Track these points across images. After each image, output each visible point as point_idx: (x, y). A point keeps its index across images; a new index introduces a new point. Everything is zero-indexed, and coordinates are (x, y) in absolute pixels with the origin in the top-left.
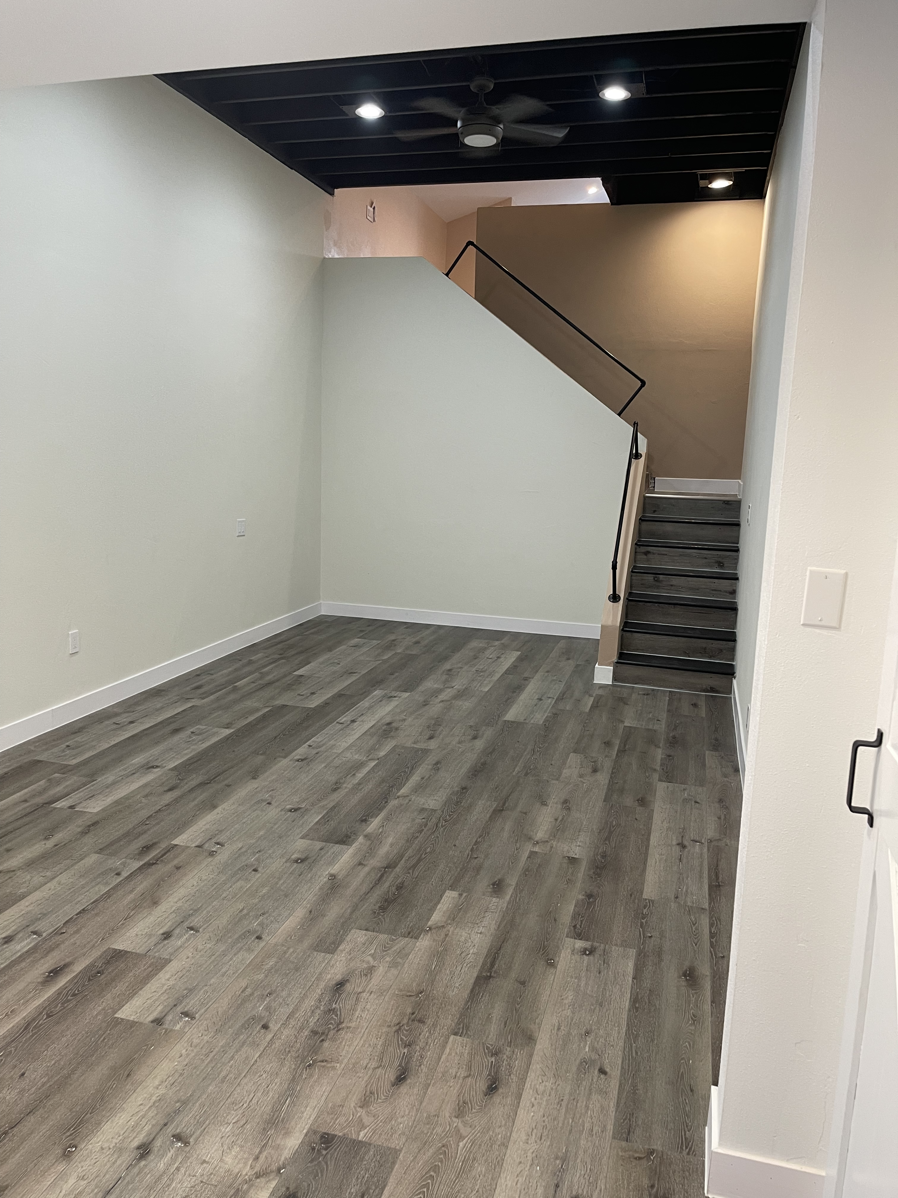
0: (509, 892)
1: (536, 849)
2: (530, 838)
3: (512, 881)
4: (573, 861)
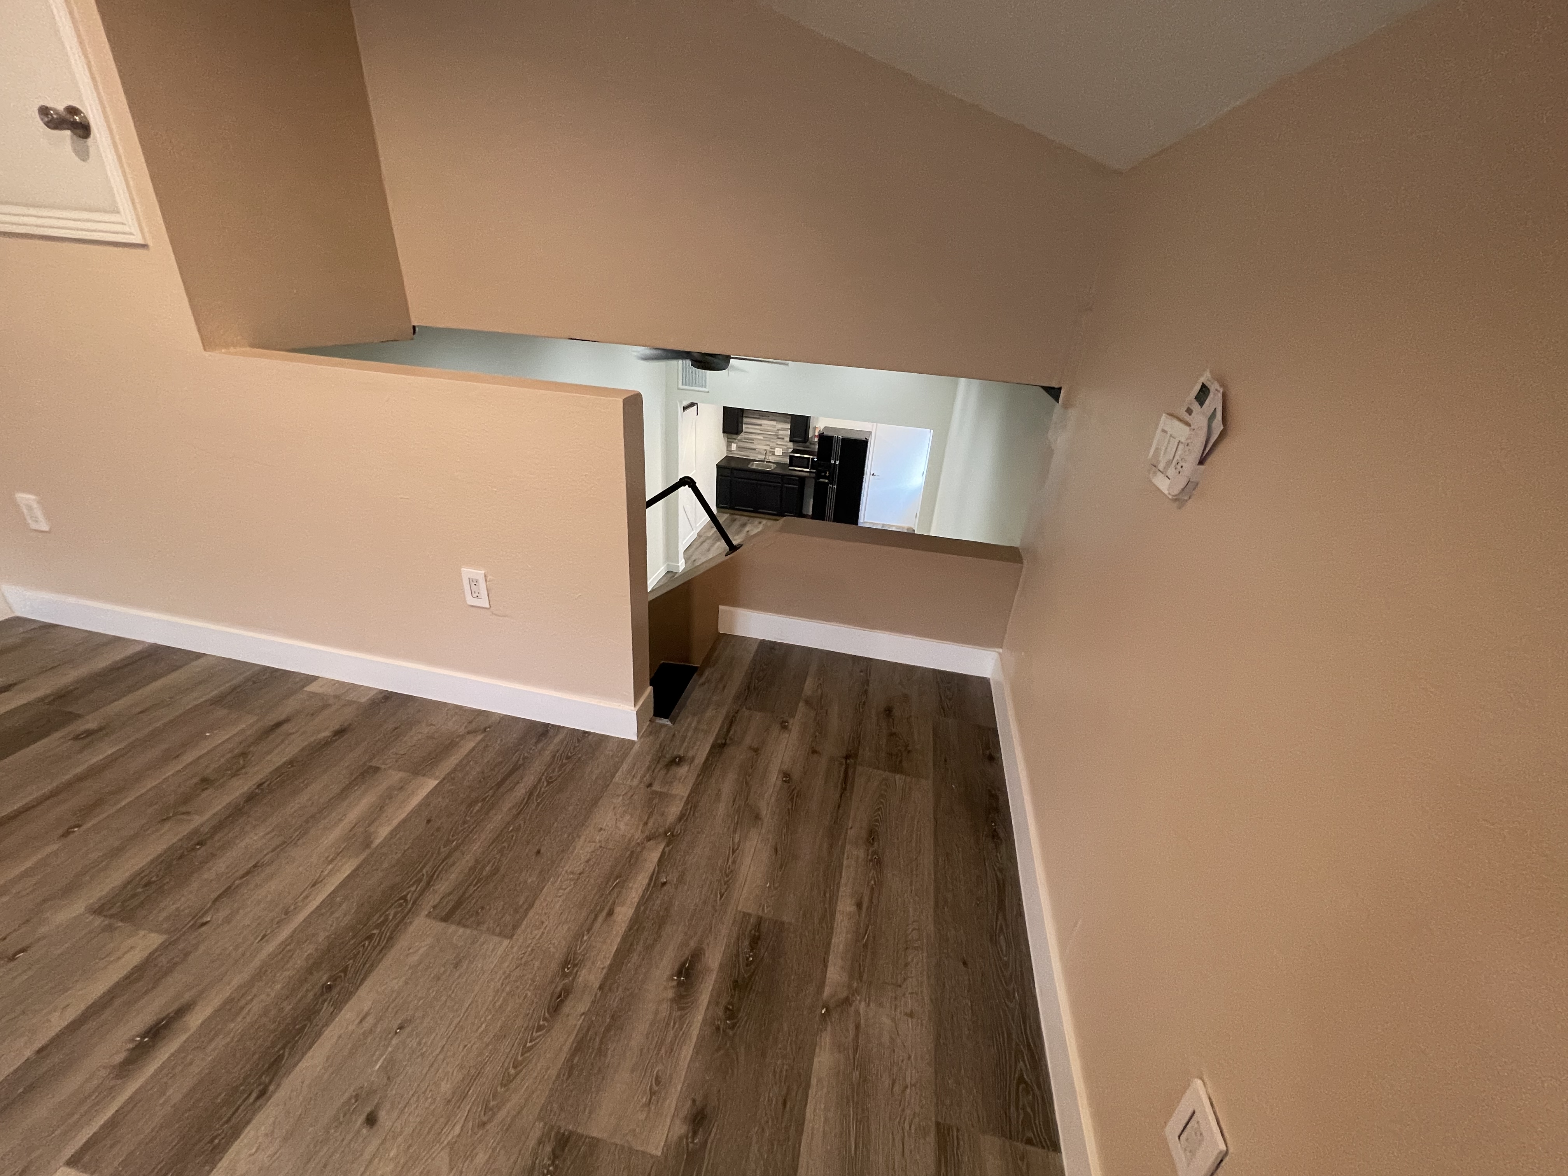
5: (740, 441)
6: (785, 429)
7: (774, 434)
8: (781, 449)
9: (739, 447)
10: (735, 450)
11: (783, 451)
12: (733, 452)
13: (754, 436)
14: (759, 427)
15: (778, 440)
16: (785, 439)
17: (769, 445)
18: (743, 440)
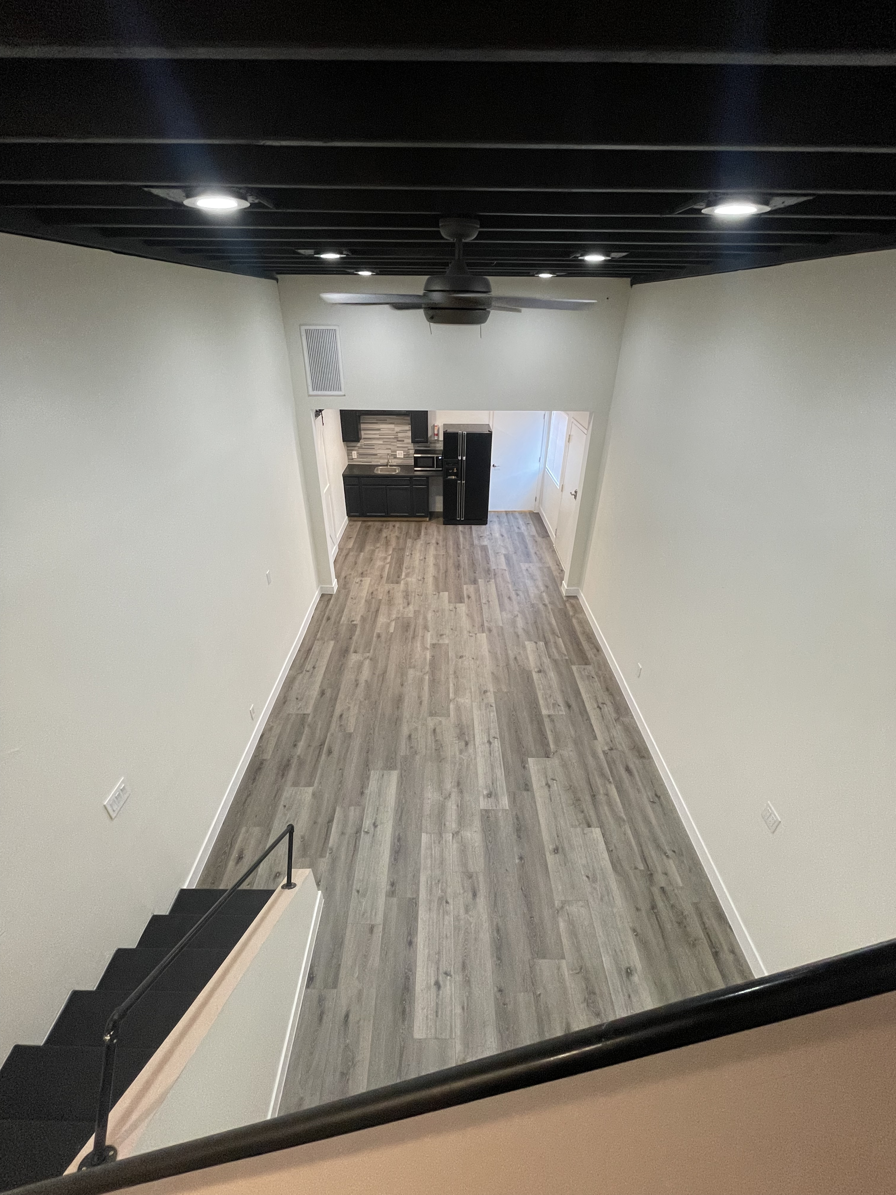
0: (375, 635)
1: (368, 654)
2: (371, 659)
3: (375, 639)
4: (355, 652)
5: (360, 448)
6: (404, 431)
7: (394, 437)
8: (402, 452)
9: (360, 455)
10: (356, 457)
11: (405, 453)
12: (354, 460)
13: (374, 442)
14: (378, 432)
15: (398, 442)
16: (405, 441)
17: (390, 449)
18: (363, 447)
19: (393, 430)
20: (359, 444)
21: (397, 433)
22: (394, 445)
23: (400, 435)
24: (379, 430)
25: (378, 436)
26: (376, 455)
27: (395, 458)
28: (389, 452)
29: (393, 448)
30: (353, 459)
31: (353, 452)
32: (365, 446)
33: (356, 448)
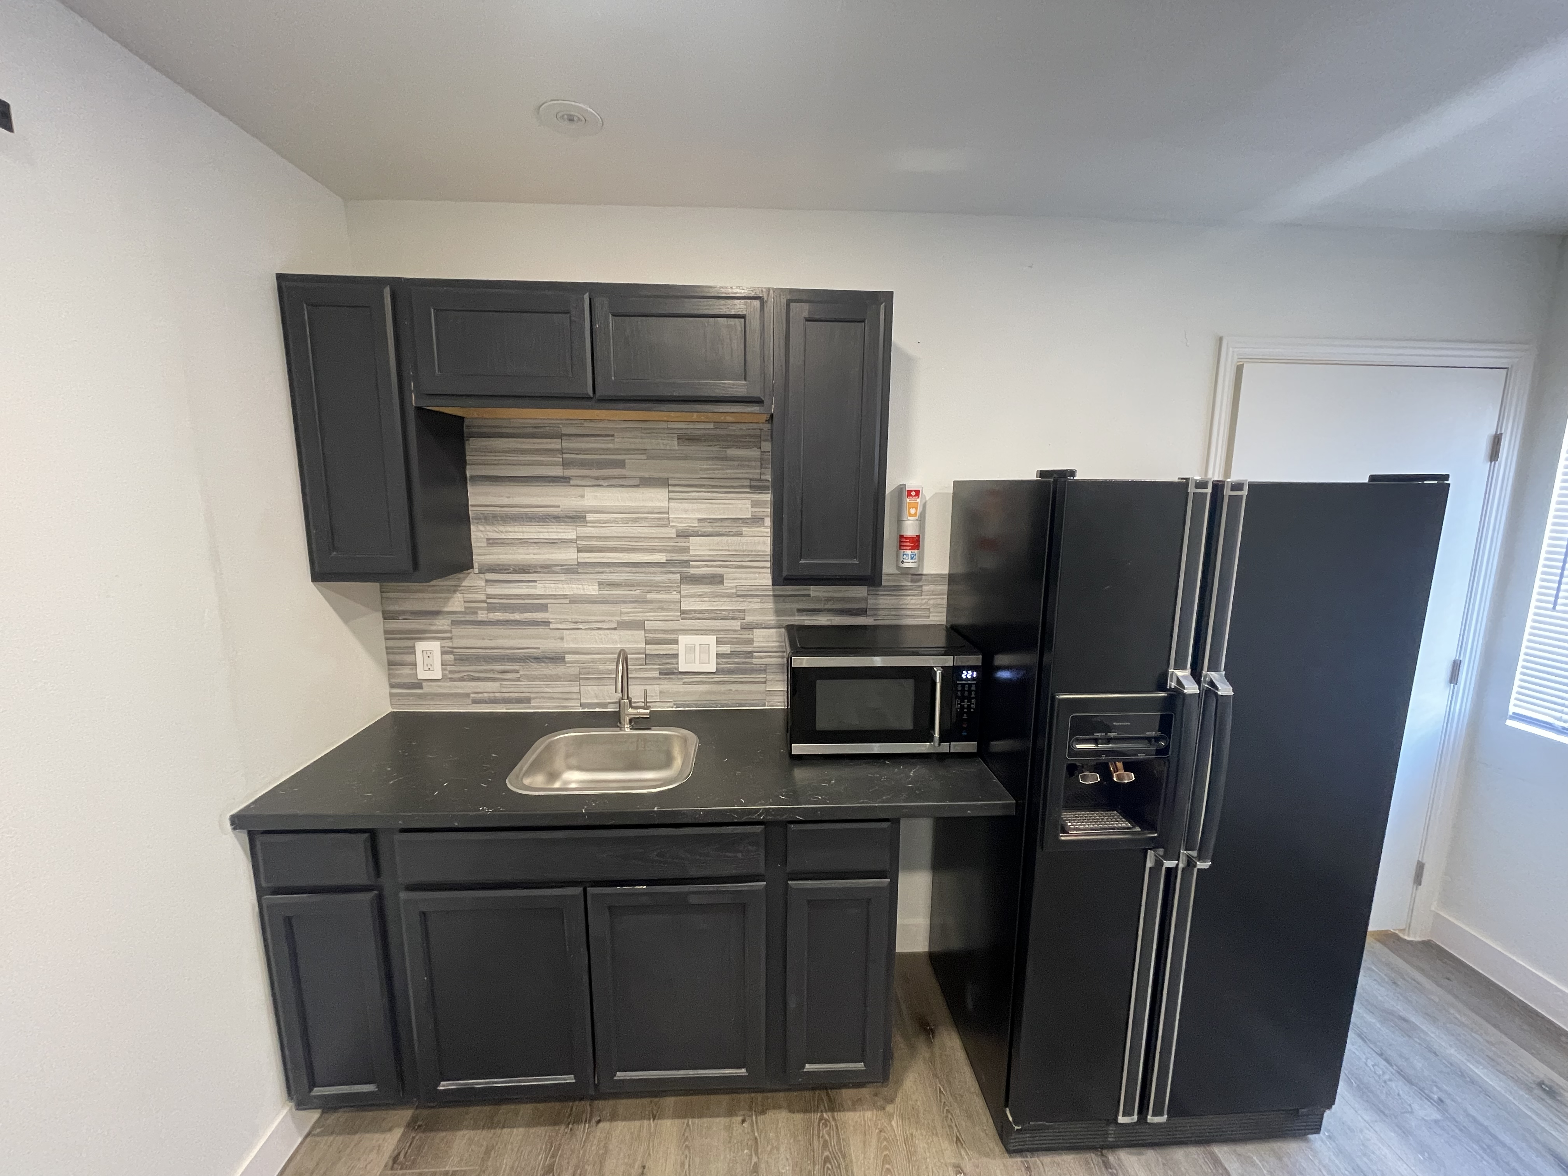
5: (464, 619)
7: (661, 558)
8: (712, 639)
9: (461, 659)
10: (438, 675)
11: (726, 649)
12: (427, 688)
13: (543, 587)
14: (568, 532)
15: (687, 589)
16: (729, 584)
17: (639, 625)
18: (482, 615)
19: (662, 518)
20: (456, 603)
21: (683, 534)
22: (662, 606)
23: (699, 547)
24: (576, 518)
25: (569, 555)
26: (557, 658)
27: (670, 673)
28: (633, 641)
29: (655, 621)
30: (418, 685)
31: (421, 646)
32: (491, 608)
33: (442, 623)
